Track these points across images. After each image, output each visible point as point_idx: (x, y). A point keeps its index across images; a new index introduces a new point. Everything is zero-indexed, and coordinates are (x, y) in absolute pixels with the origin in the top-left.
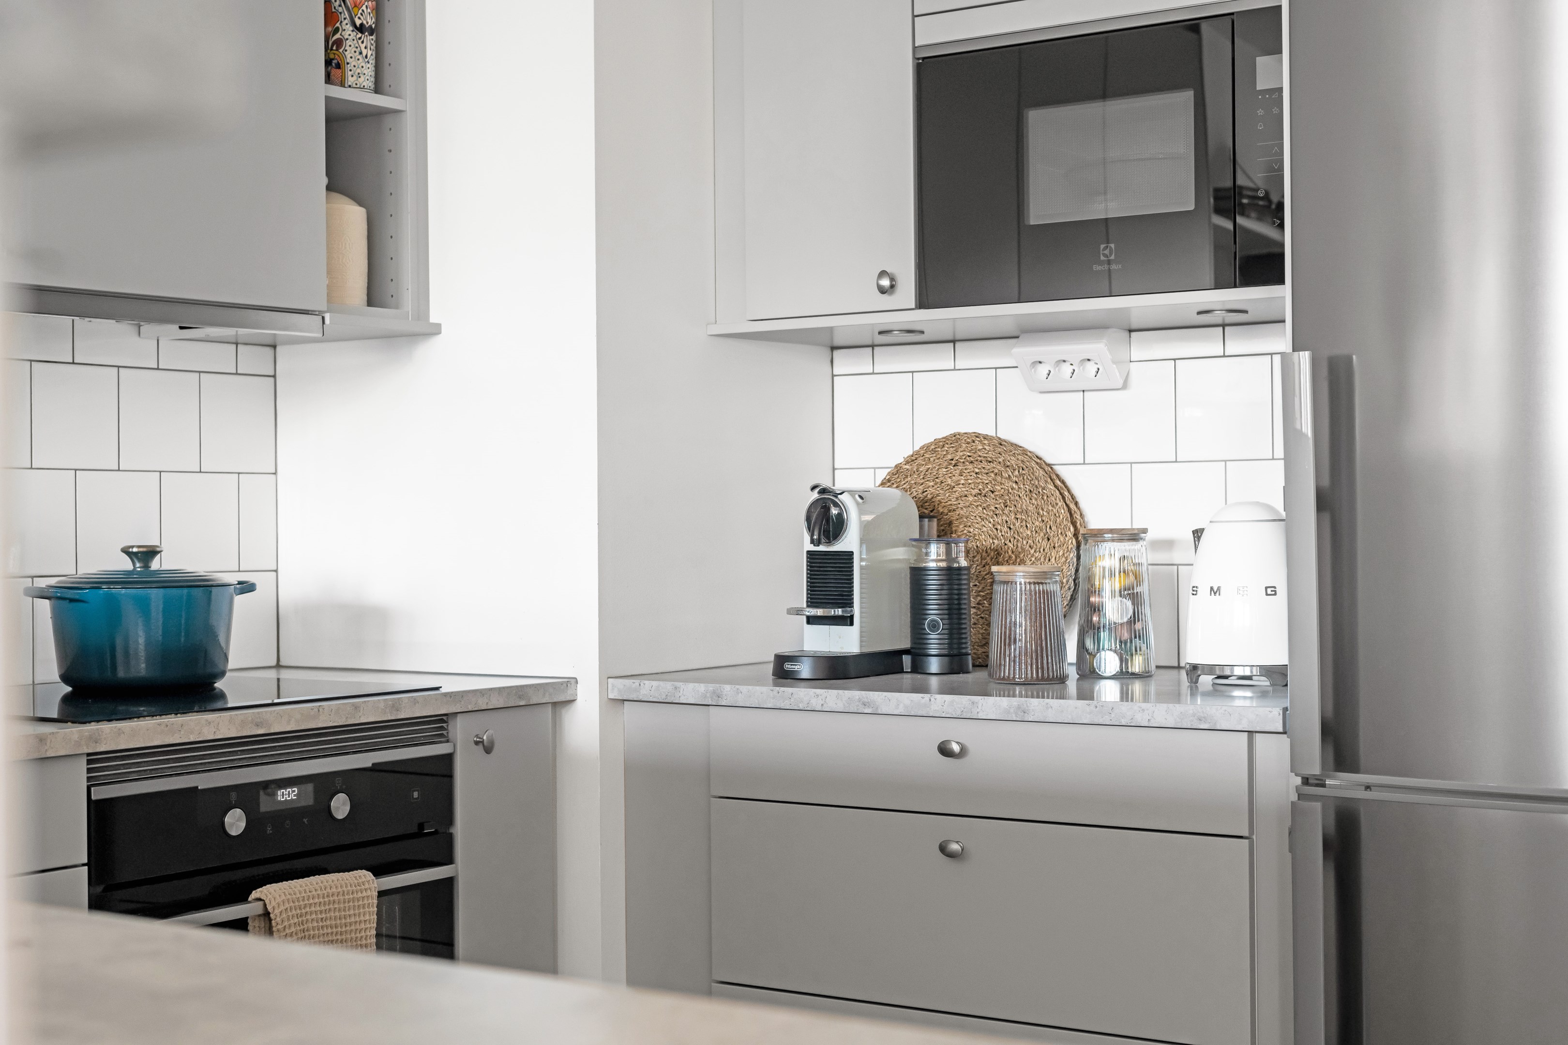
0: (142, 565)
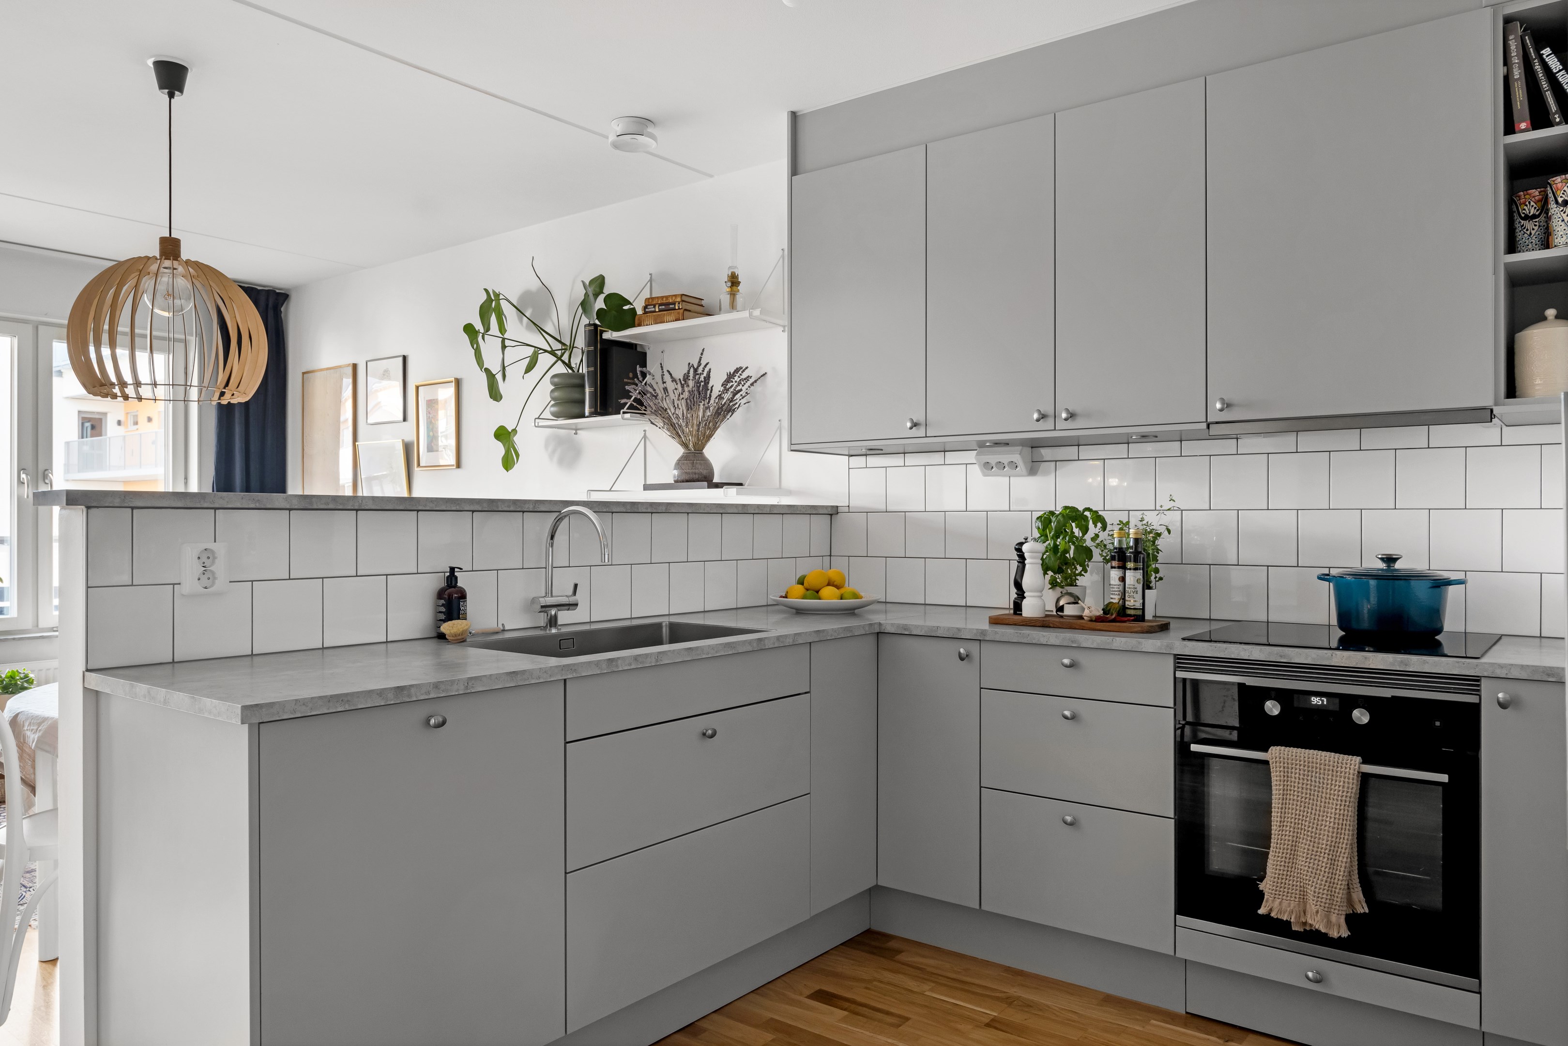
0: (1386, 565)
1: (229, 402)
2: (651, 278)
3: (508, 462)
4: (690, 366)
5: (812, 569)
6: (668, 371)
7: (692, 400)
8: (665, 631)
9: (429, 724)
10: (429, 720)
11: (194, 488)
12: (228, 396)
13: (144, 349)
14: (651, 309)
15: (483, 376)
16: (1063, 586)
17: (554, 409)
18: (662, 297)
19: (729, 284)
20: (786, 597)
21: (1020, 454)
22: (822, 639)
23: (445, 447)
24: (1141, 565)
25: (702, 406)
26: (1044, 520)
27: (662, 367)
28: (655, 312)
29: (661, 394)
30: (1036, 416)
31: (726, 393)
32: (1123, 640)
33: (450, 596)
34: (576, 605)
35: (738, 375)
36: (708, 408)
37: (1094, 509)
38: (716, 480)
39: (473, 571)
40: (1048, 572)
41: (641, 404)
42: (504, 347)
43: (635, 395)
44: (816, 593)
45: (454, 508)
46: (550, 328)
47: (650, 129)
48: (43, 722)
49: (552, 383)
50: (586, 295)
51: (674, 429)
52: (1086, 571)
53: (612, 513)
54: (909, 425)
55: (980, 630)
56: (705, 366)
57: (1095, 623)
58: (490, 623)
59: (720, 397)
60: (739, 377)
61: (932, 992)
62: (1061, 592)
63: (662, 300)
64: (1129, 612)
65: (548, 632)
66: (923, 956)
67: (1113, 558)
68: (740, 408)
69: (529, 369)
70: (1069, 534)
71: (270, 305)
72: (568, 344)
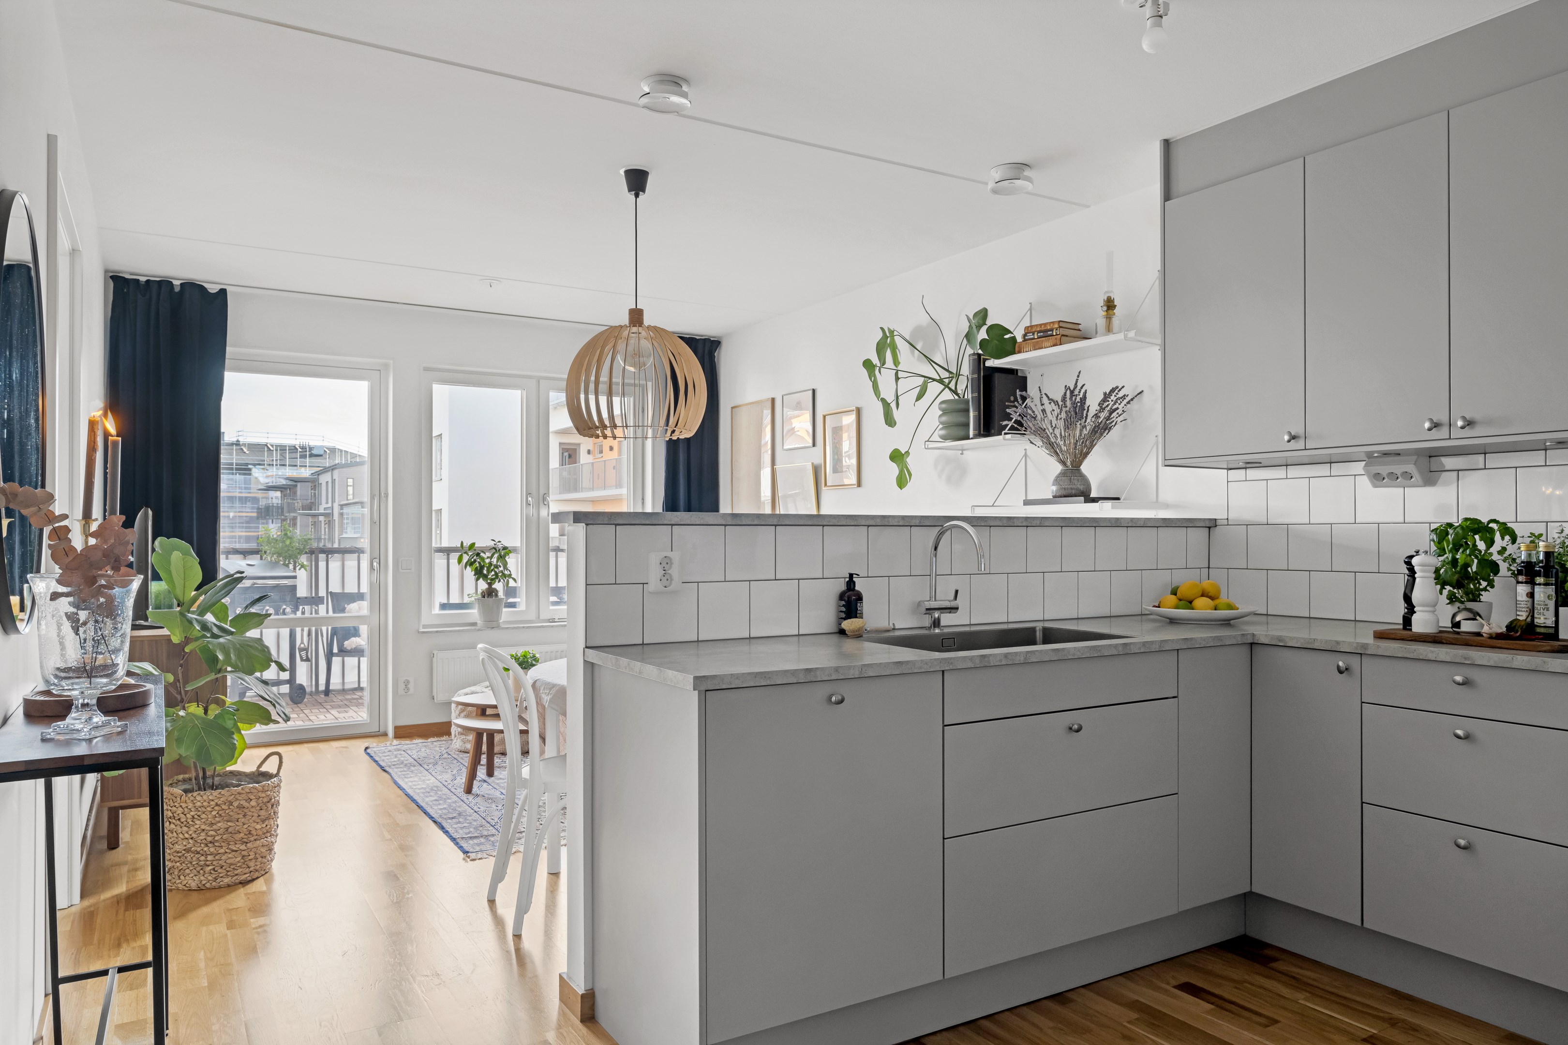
1: (678, 438)
2: (1031, 306)
3: (902, 482)
4: (1067, 388)
5: (1187, 580)
6: (1046, 394)
7: (1069, 420)
8: (1039, 635)
9: (831, 701)
10: (831, 698)
11: (649, 509)
12: (677, 433)
13: (617, 395)
14: (1030, 336)
15: (880, 405)
16: (1464, 601)
17: (943, 432)
18: (1041, 325)
19: (1105, 308)
20: (1159, 607)
21: (1415, 464)
22: (1191, 647)
23: (848, 467)
24: (1553, 580)
25: (1078, 426)
26: (1439, 532)
27: (1040, 390)
28: (1034, 339)
29: (1040, 416)
30: (1427, 425)
31: (1103, 412)
32: (1526, 658)
33: (849, 597)
34: (957, 608)
35: (1115, 394)
36: (1085, 427)
37: (1501, 521)
38: (1092, 495)
39: (868, 577)
40: (1445, 587)
41: (1021, 425)
42: (897, 379)
43: (1015, 417)
44: (1189, 604)
45: (852, 524)
46: (938, 359)
47: (1027, 173)
48: (553, 687)
49: (940, 409)
50: (970, 326)
51: (1052, 447)
52: (1492, 587)
53: (990, 526)
54: (1286, 438)
55: (1360, 643)
56: (1082, 387)
57: (1495, 641)
58: (883, 624)
59: (1096, 416)
60: (1115, 396)
61: (1306, 1000)
62: (1459, 608)
63: (1041, 327)
64: (1538, 630)
65: (932, 631)
66: (1301, 968)
67: (1520, 572)
68: (1116, 426)
69: (919, 398)
70: (1471, 547)
71: (706, 352)
72: (955, 372)
